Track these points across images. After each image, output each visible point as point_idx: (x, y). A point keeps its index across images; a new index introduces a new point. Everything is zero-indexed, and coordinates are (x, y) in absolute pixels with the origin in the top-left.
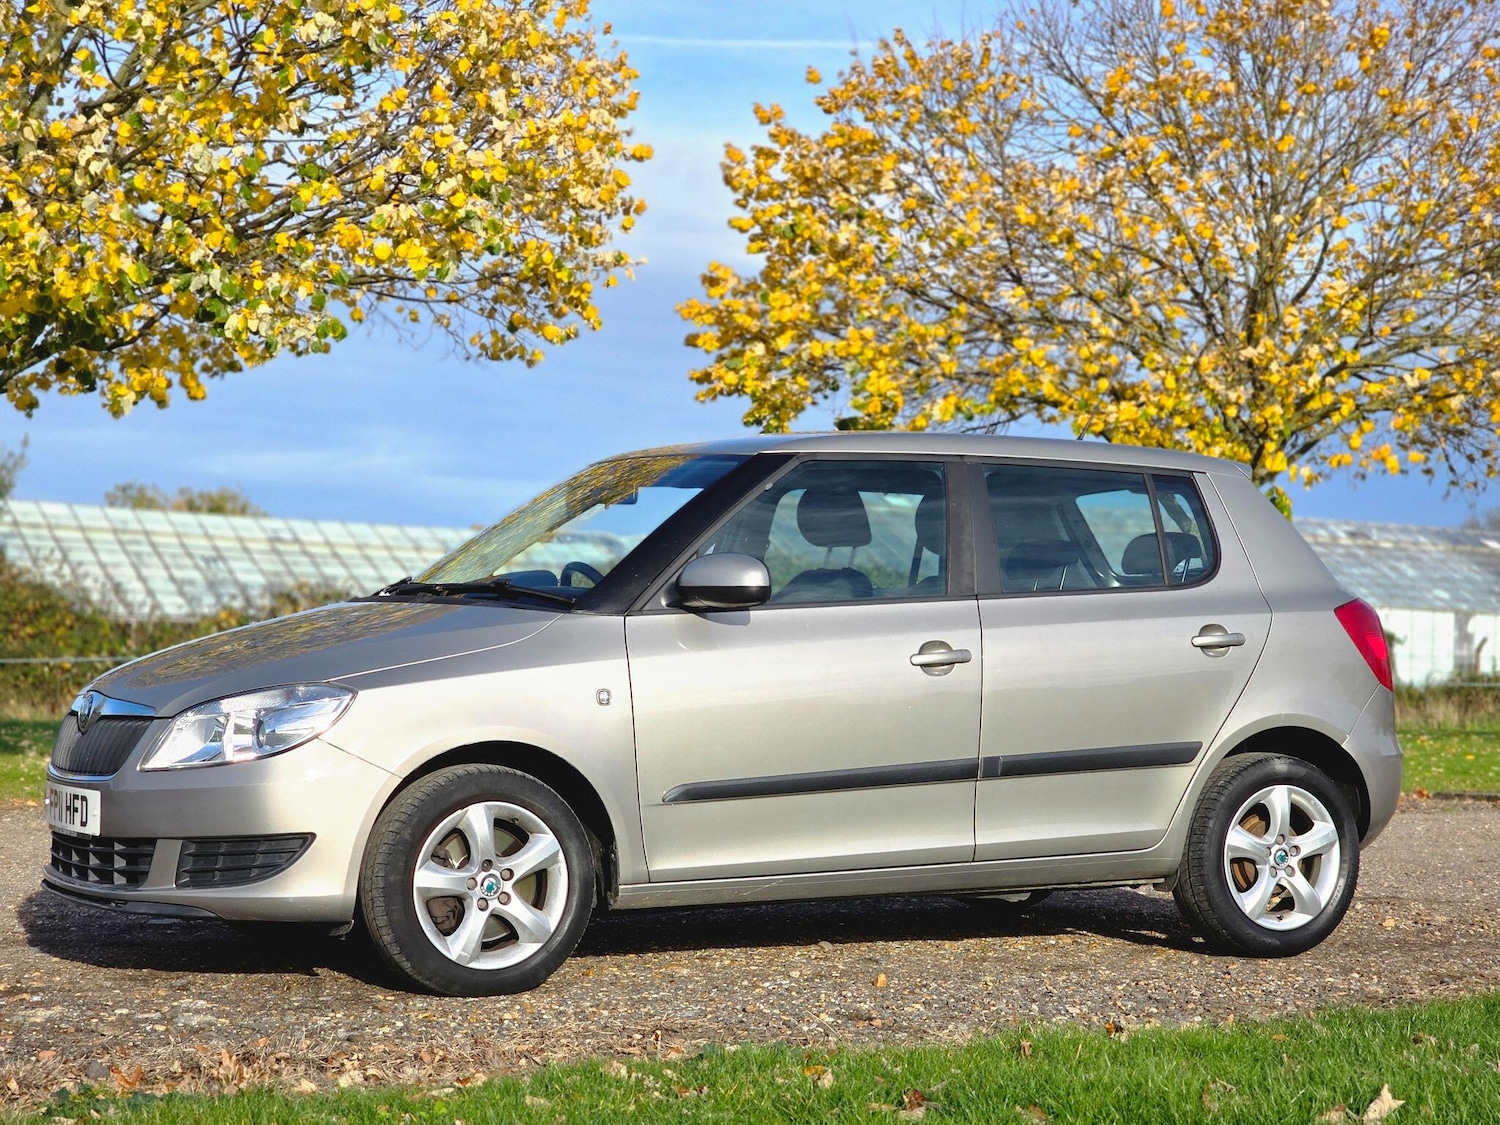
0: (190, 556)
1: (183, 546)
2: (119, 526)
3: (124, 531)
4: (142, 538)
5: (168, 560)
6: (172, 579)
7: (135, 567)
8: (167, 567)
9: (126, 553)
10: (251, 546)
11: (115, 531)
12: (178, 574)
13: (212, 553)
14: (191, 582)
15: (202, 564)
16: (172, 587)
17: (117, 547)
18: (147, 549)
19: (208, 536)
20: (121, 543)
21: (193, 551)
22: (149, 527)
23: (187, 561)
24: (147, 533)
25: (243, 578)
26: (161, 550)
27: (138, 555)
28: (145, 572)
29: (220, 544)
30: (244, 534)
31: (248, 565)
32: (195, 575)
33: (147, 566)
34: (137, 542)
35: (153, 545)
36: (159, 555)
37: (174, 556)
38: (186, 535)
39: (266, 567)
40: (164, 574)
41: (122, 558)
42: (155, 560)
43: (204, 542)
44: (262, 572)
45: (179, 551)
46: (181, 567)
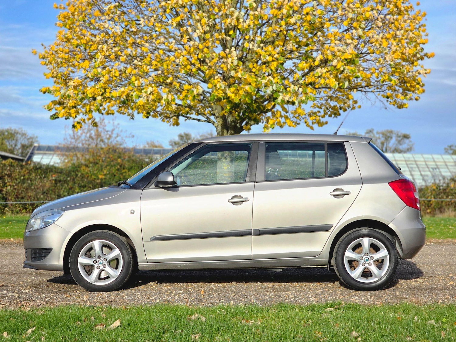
0: (428, 168)
1: (426, 165)
2: (407, 159)
3: (408, 161)
4: (414, 163)
5: (421, 169)
6: (421, 175)
7: (410, 171)
8: (420, 171)
9: (408, 167)
10: (448, 164)
11: (406, 161)
12: (423, 173)
13: (435, 167)
14: (427, 176)
15: (431, 170)
16: (421, 177)
17: (406, 166)
18: (415, 166)
19: (434, 161)
20: (407, 164)
21: (429, 166)
22: (416, 159)
23: (427, 169)
24: (415, 161)
25: (443, 174)
26: (419, 166)
27: (412, 168)
28: (413, 173)
29: (438, 164)
30: (446, 160)
31: (447, 170)
32: (429, 173)
33: (414, 171)
34: (412, 164)
35: (417, 165)
36: (418, 168)
37: (423, 168)
38: (428, 161)
39: (452, 170)
40: (419, 173)
41: (407, 169)
42: (417, 169)
43: (434, 163)
44: (450, 172)
45: (425, 166)
46: (424, 171)
